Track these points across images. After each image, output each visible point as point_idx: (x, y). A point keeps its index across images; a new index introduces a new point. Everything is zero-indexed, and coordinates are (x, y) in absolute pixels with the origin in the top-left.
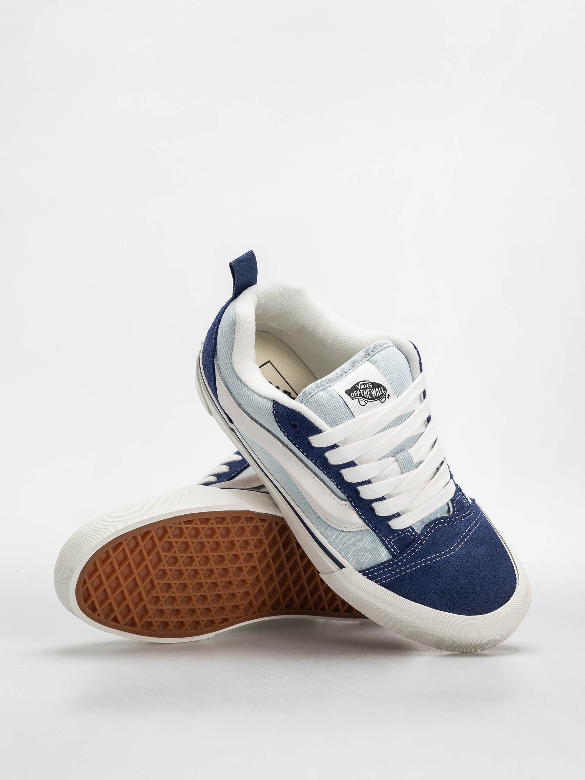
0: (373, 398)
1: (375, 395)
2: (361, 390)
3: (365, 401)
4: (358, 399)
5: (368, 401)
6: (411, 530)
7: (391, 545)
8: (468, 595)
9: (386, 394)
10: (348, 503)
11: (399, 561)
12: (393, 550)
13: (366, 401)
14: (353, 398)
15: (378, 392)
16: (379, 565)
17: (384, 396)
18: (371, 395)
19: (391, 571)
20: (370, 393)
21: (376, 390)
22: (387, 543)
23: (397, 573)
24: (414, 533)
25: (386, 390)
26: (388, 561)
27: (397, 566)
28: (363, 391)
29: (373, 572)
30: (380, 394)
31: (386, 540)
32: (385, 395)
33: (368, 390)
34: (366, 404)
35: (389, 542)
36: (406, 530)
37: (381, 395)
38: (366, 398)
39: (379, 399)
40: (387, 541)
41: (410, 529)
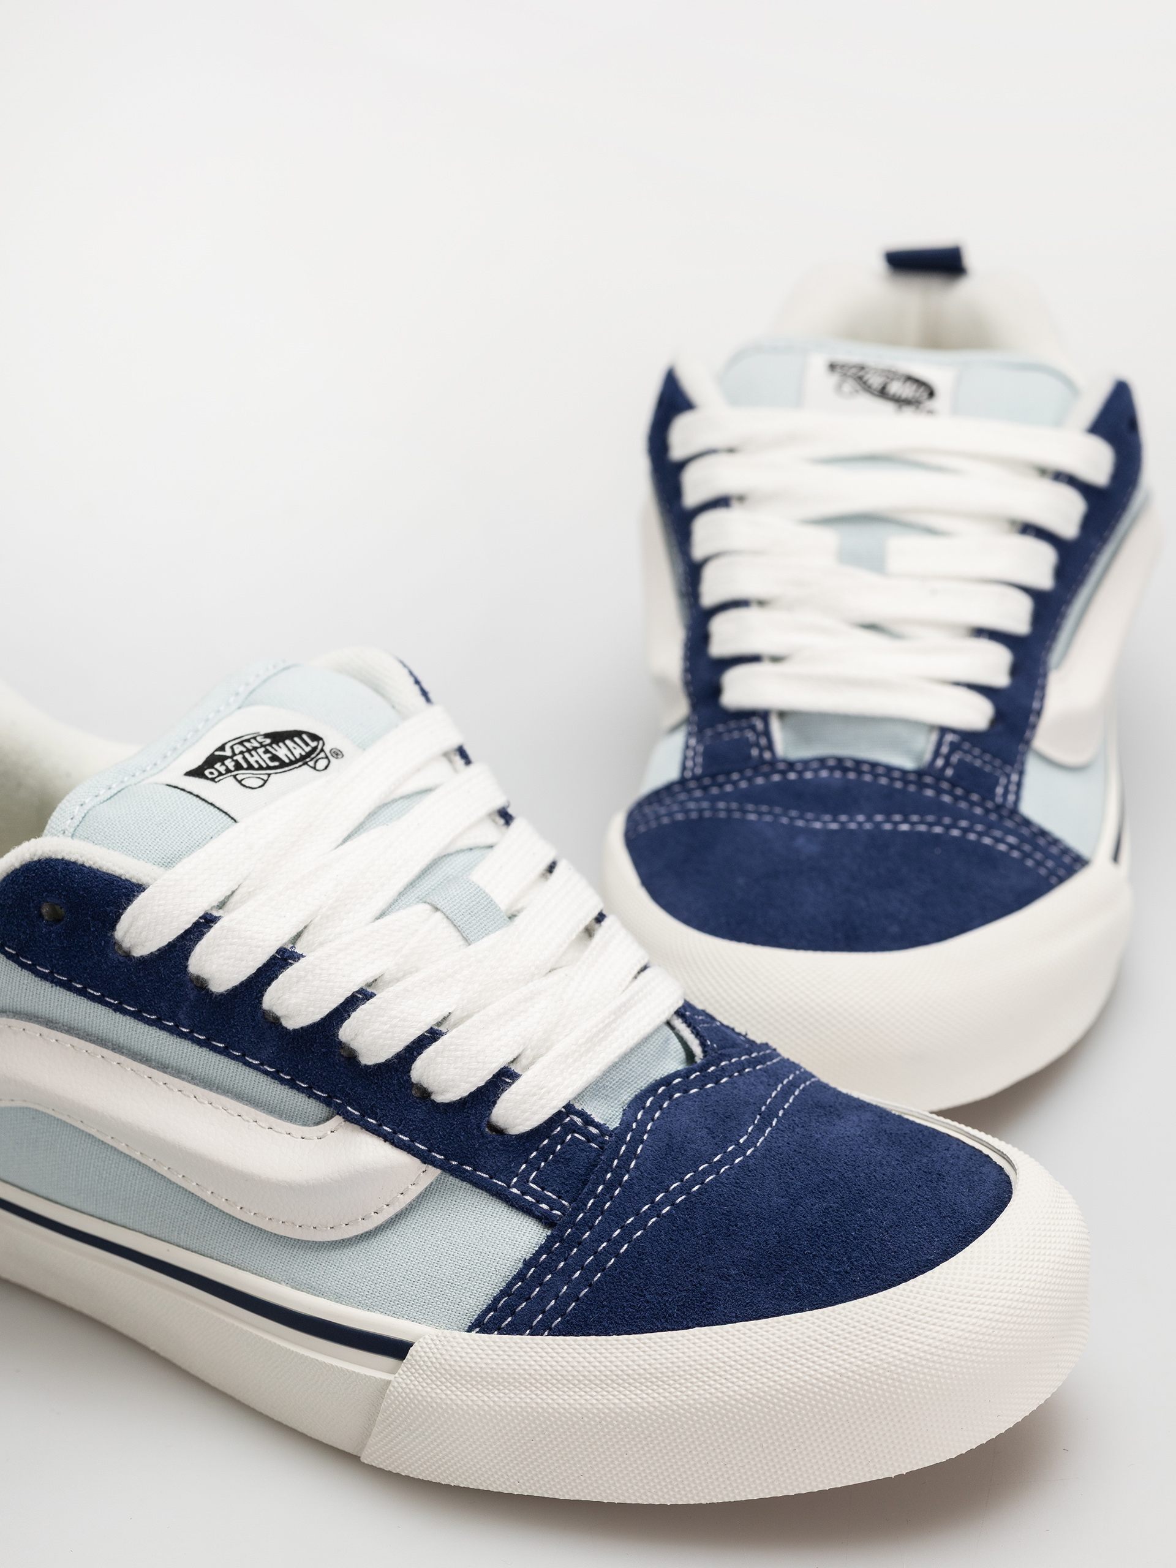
0: (283, 764)
1: (287, 756)
2: (235, 758)
3: (258, 776)
4: (235, 777)
5: (269, 775)
6: (578, 1121)
7: (533, 1193)
8: (855, 1238)
9: (327, 749)
10: (337, 1120)
11: (580, 1228)
12: (544, 1206)
13: (262, 776)
14: (217, 780)
15: (295, 748)
16: (520, 1276)
17: (318, 754)
18: (274, 758)
19: (567, 1272)
20: (269, 755)
21: (287, 746)
22: (519, 1192)
23: (589, 1271)
24: (594, 1131)
25: (321, 739)
26: (545, 1248)
27: (581, 1247)
28: (245, 759)
29: (510, 1309)
30: (303, 750)
31: (509, 1187)
32: (322, 750)
33: (259, 750)
34: (265, 781)
35: (523, 1184)
36: (564, 1126)
37: (308, 754)
38: (261, 768)
39: (306, 763)
40: (514, 1187)
41: (576, 1118)
